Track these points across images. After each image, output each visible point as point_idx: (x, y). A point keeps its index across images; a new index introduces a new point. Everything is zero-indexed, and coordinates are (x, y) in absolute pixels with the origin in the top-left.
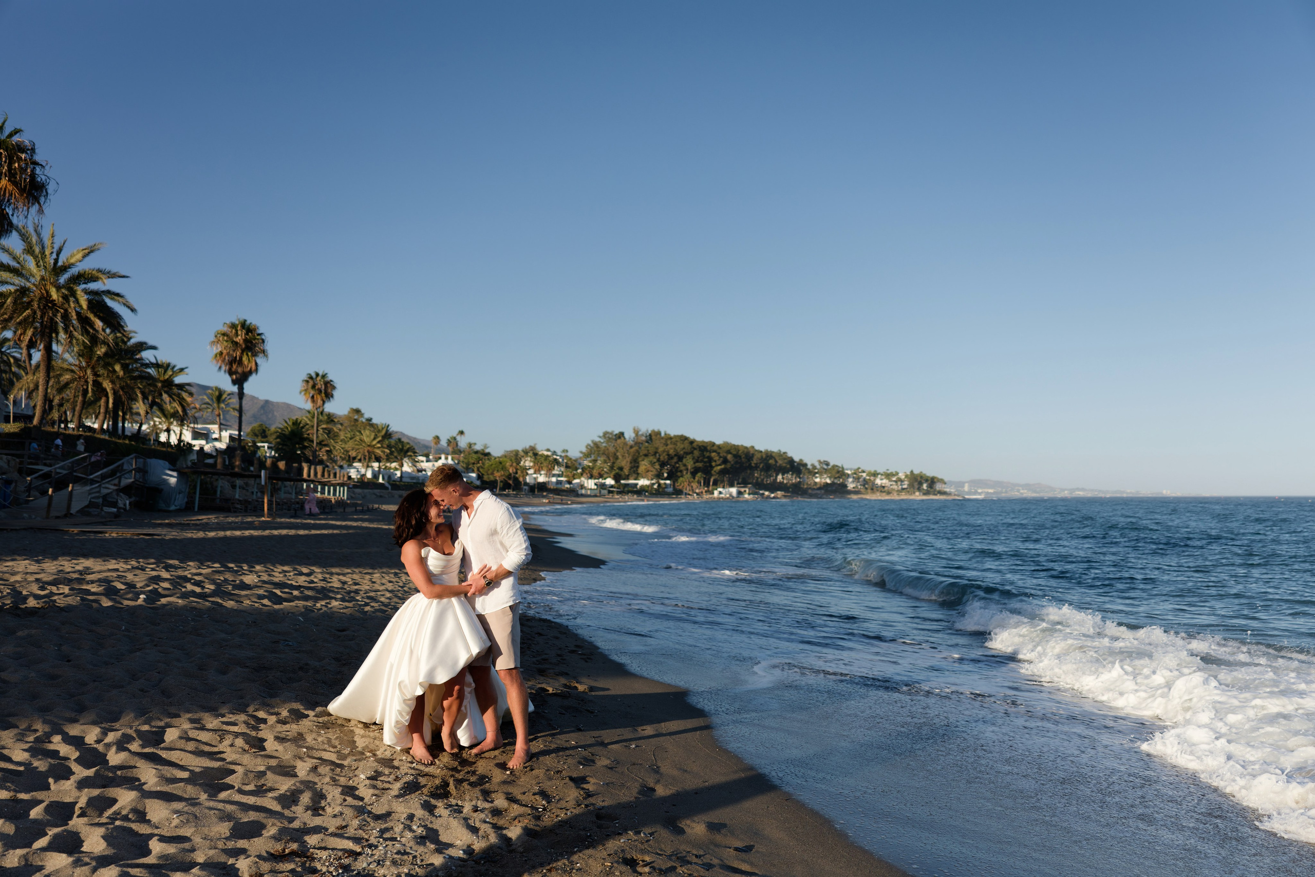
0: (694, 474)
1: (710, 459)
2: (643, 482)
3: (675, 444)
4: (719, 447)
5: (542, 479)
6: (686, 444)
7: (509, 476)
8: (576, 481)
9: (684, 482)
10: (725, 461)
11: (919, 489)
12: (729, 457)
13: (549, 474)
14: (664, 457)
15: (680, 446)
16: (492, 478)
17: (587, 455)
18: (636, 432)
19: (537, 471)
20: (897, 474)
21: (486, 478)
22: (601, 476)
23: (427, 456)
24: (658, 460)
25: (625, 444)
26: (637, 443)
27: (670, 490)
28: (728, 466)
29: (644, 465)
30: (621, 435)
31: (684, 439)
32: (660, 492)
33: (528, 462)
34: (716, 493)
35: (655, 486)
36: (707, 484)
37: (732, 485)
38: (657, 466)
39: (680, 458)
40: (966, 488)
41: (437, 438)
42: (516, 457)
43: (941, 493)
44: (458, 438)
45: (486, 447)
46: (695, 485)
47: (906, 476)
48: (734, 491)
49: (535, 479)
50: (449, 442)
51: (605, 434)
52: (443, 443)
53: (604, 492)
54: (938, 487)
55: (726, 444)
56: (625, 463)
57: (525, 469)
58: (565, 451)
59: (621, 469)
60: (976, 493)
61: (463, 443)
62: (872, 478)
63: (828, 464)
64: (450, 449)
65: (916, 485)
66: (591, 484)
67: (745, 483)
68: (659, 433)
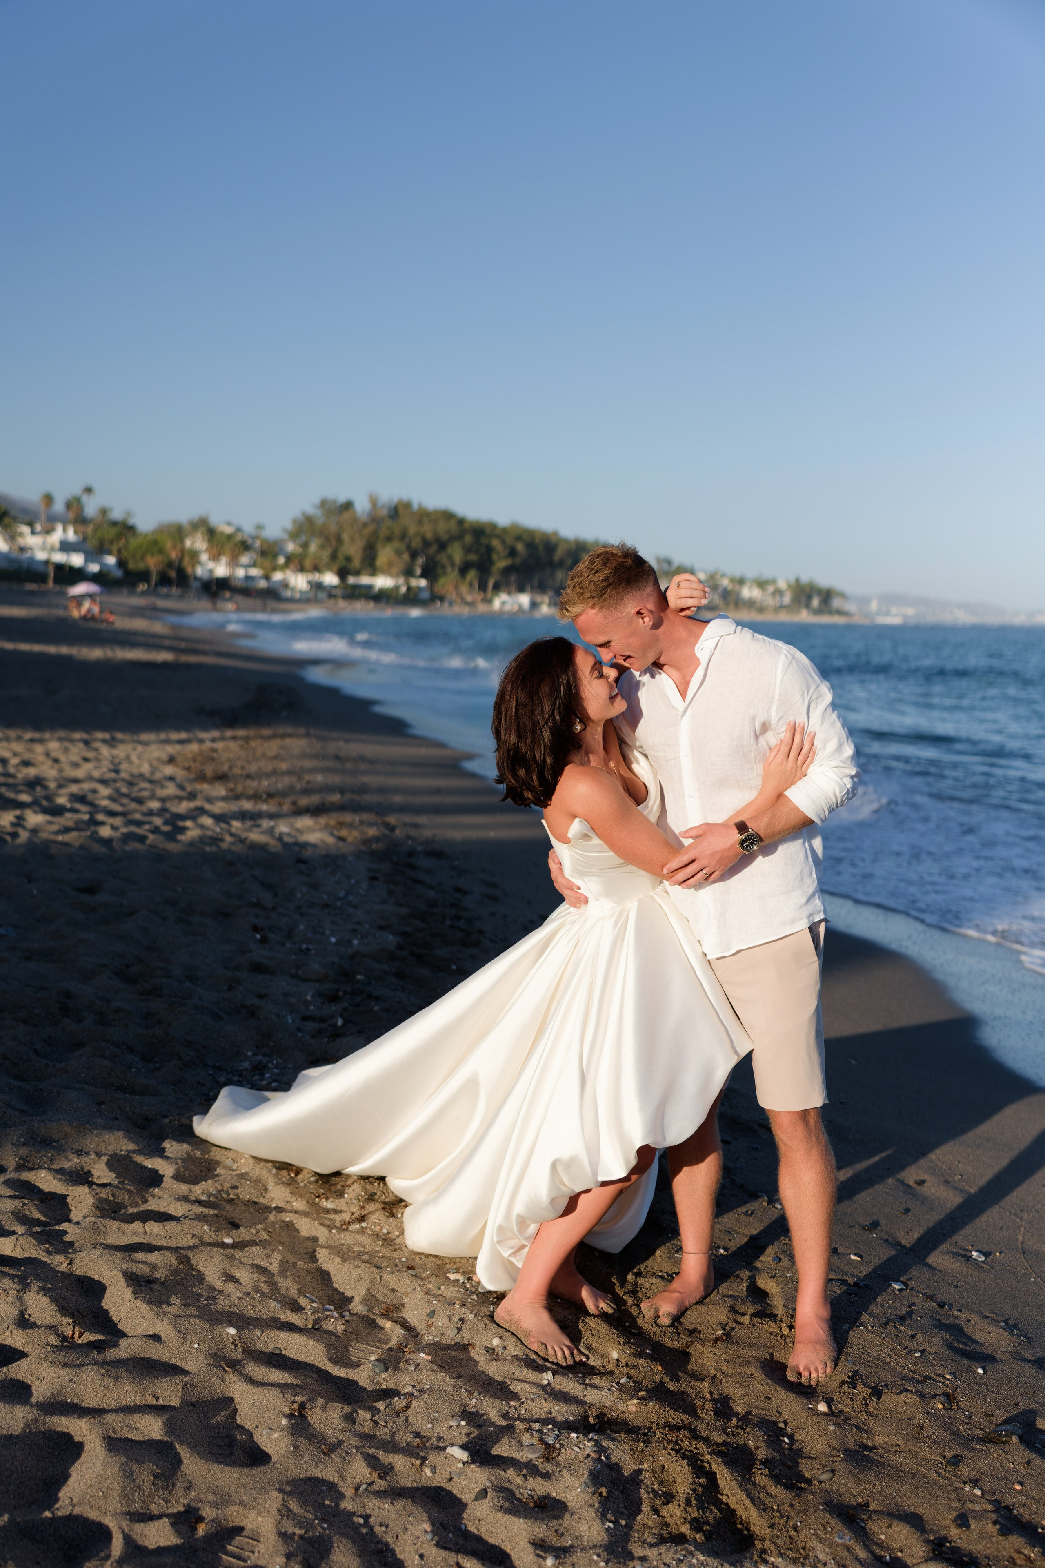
0: (464, 571)
1: (489, 550)
2: (382, 582)
3: (435, 522)
4: (504, 530)
5: (221, 570)
6: (453, 525)
7: (170, 565)
8: (278, 576)
9: (447, 583)
10: (512, 553)
11: (808, 606)
12: (520, 547)
13: (234, 562)
14: (416, 543)
15: (442, 528)
16: (141, 566)
17: (294, 535)
18: (374, 501)
19: (215, 558)
20: (773, 581)
21: (131, 565)
22: (316, 569)
23: (31, 524)
24: (408, 547)
25: (355, 520)
26: (375, 519)
27: (426, 595)
28: (518, 560)
29: (385, 554)
30: (348, 506)
31: (448, 515)
32: (411, 598)
33: (197, 542)
34: (497, 603)
35: (403, 590)
36: (483, 587)
37: (521, 589)
38: (406, 557)
39: (442, 546)
40: (874, 606)
41: (48, 499)
42: (178, 532)
43: (840, 612)
44: (85, 499)
45: (129, 514)
46: (464, 589)
47: (789, 586)
48: (525, 599)
49: (211, 571)
50: (69, 505)
51: (324, 503)
52: (59, 506)
53: (322, 595)
54: (836, 603)
55: (515, 526)
56: (354, 549)
57: (194, 555)
58: (259, 527)
59: (348, 559)
60: (887, 613)
61: (91, 508)
62: (737, 587)
63: (669, 562)
64: (71, 515)
65: (803, 599)
66: (299, 582)
67: (541, 588)
68: (408, 505)
